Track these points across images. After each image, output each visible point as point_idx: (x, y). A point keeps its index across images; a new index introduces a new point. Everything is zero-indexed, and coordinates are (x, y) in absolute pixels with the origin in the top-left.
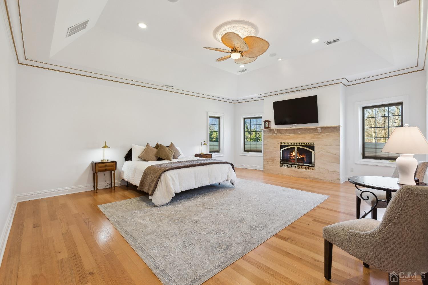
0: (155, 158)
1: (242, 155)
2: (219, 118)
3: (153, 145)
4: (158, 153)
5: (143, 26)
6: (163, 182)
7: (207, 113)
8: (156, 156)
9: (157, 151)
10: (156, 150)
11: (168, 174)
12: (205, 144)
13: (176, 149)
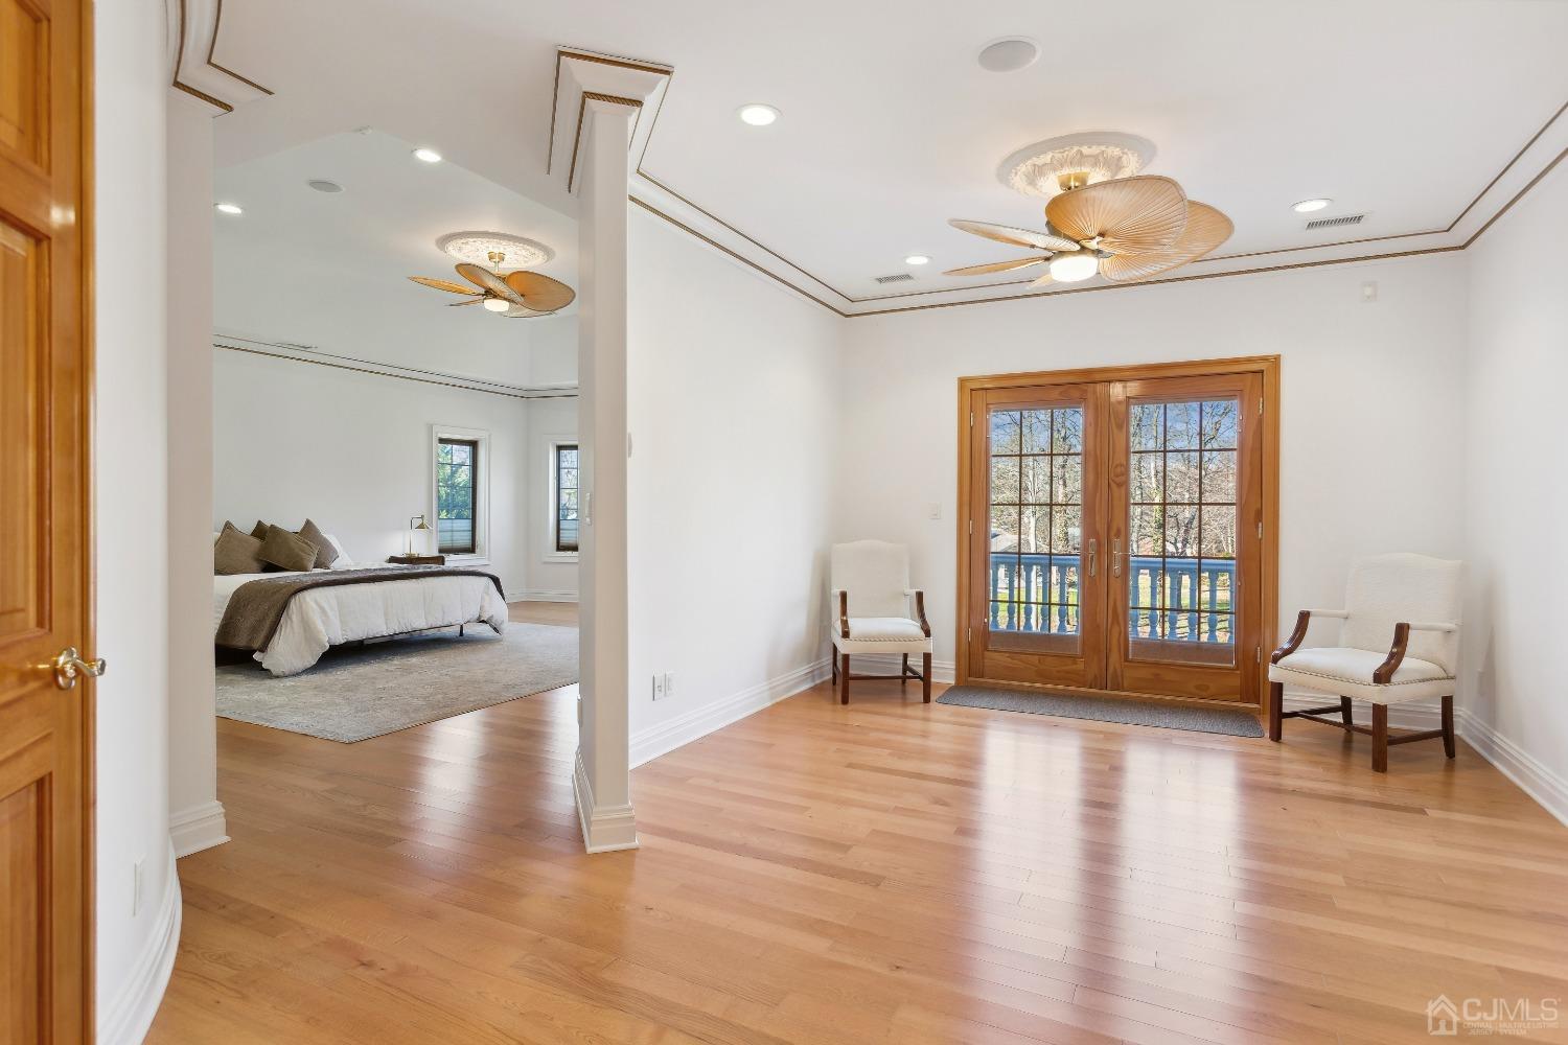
0: (255, 565)
1: (551, 560)
2: (474, 444)
3: (246, 525)
4: (263, 550)
5: (230, 209)
6: (294, 618)
7: (430, 428)
8: (258, 560)
9: (261, 546)
10: (256, 542)
11: (310, 597)
12: (421, 526)
13: (325, 539)
